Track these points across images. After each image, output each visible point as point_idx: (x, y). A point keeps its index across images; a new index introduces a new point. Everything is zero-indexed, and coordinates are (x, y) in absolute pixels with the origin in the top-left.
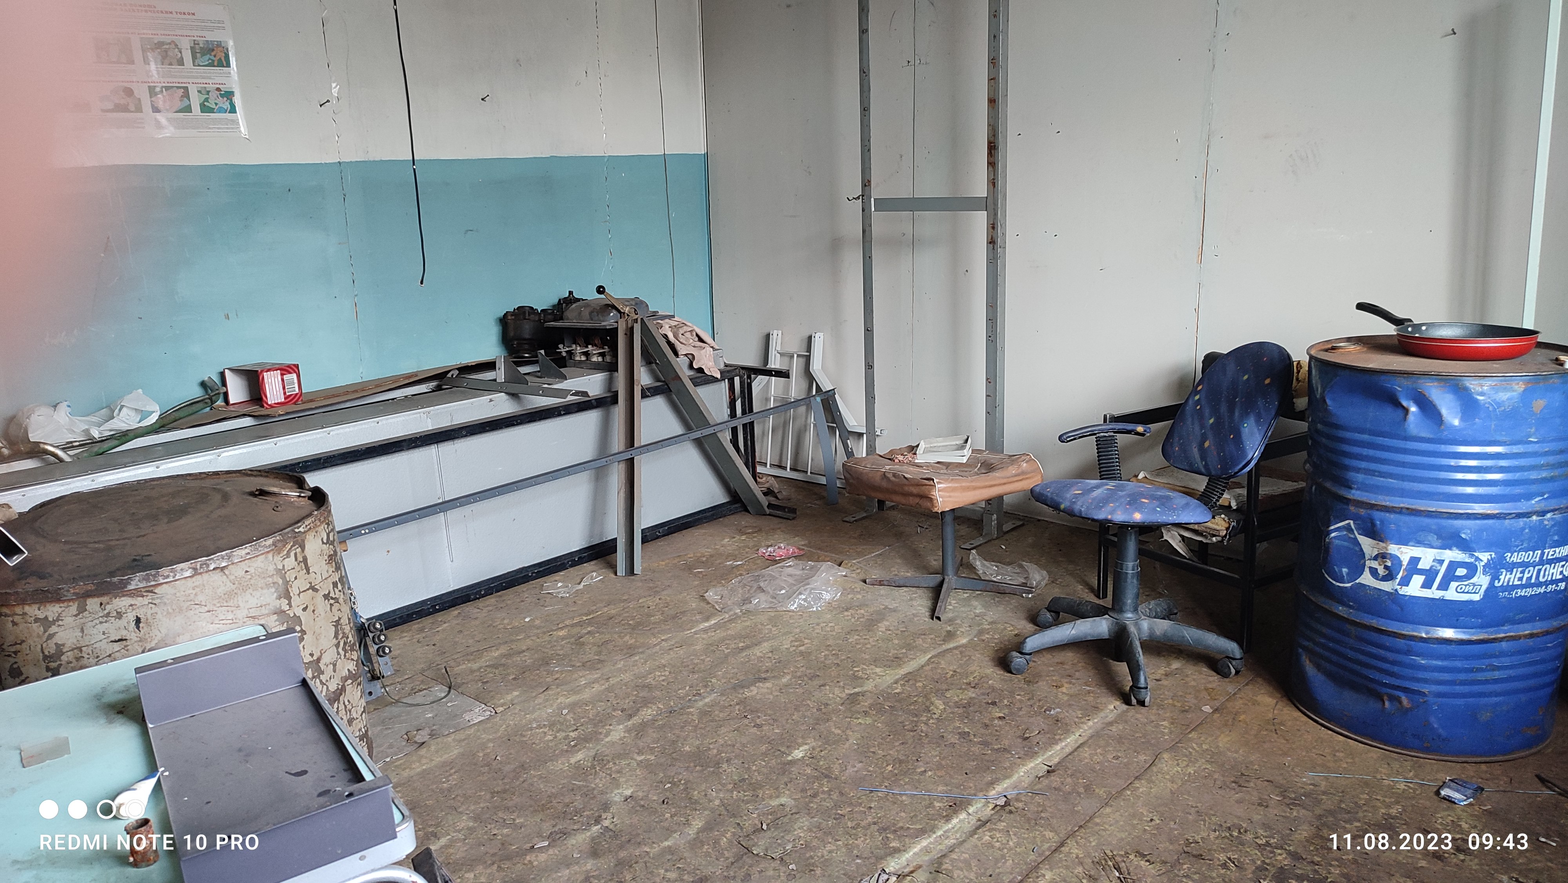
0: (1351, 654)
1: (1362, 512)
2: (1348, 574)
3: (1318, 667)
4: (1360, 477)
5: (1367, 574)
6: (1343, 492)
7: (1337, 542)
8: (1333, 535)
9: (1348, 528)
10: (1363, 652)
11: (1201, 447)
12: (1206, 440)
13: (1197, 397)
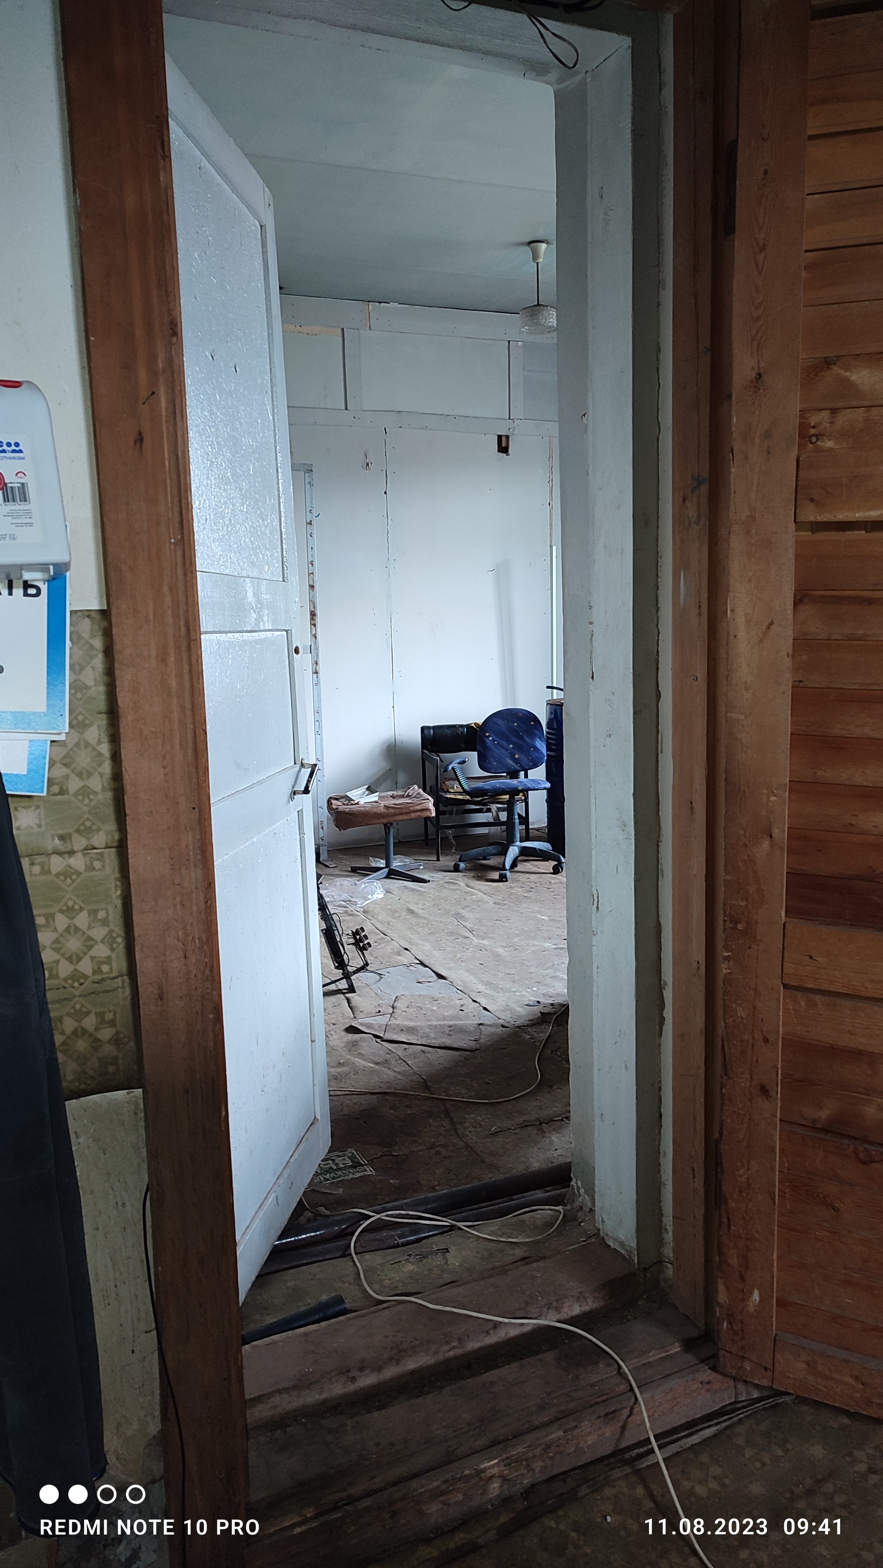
11: (513, 759)
12: (515, 755)
13: (491, 738)
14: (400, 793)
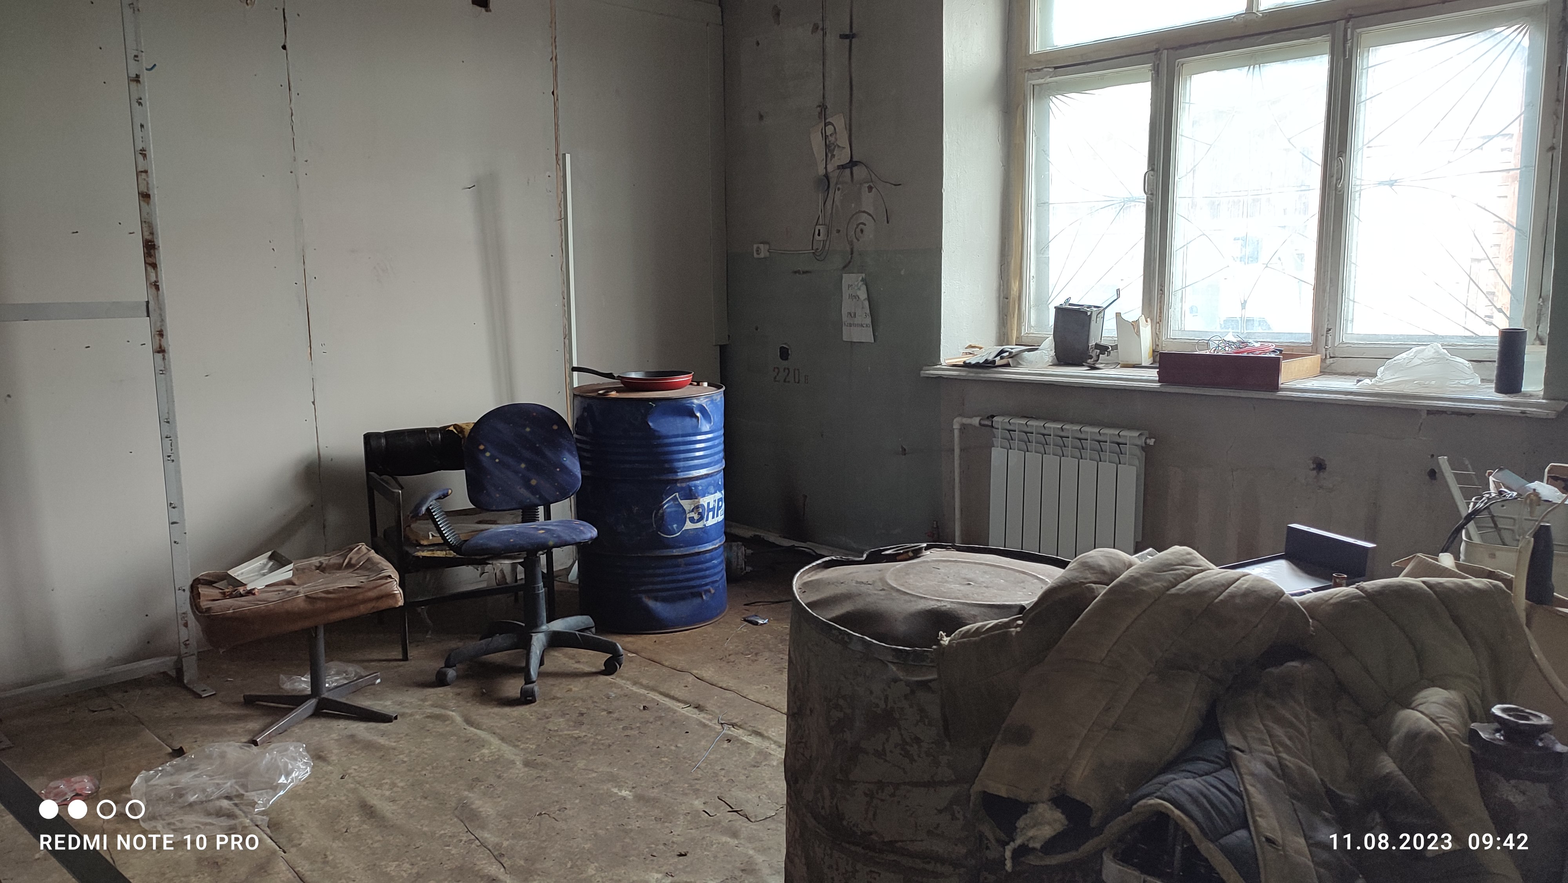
0: (681, 577)
1: (684, 485)
2: (677, 528)
3: (656, 599)
4: (681, 464)
5: (688, 523)
6: (671, 477)
7: (668, 510)
8: (665, 507)
9: (675, 499)
10: (689, 572)
11: (528, 486)
12: (530, 480)
13: (488, 454)
14: (334, 560)
